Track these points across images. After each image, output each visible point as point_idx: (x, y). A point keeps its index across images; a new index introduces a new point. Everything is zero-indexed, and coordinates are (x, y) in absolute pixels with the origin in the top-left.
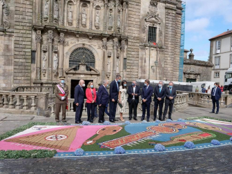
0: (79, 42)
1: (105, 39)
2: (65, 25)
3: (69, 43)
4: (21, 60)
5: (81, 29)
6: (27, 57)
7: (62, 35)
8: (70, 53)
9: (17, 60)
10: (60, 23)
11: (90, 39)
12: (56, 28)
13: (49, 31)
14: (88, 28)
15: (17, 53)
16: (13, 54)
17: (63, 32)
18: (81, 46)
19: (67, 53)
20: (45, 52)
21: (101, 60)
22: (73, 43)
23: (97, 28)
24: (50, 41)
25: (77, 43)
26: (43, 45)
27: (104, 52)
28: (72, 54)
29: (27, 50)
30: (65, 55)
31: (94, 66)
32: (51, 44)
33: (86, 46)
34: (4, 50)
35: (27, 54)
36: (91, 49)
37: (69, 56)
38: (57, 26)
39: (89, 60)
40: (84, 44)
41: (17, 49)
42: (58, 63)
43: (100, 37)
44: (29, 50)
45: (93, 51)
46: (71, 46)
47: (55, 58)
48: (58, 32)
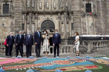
0: (46, 17)
1: (59, 14)
2: (38, 9)
3: (40, 18)
4: (18, 29)
5: (46, 10)
6: (21, 27)
7: (36, 14)
8: (41, 23)
9: (16, 29)
10: (35, 9)
11: (51, 15)
12: (33, 12)
13: (30, 13)
14: (50, 9)
15: (16, 26)
16: (14, 26)
17: (37, 13)
18: (47, 19)
19: (39, 23)
20: (28, 24)
21: (58, 26)
22: (42, 18)
23: (55, 8)
24: (30, 18)
25: (44, 18)
26: (27, 21)
27: (59, 21)
28: (42, 24)
29: (20, 24)
30: (38, 24)
31: (54, 29)
32: (31, 20)
33: (49, 19)
34: (11, 25)
35: (20, 26)
36: (52, 20)
37: (40, 25)
38: (34, 11)
39: (52, 26)
40: (48, 18)
41: (16, 24)
42: (35, 29)
43: (56, 13)
44: (21, 24)
45: (53, 21)
46: (41, 19)
47: (33, 26)
48: (34, 13)
